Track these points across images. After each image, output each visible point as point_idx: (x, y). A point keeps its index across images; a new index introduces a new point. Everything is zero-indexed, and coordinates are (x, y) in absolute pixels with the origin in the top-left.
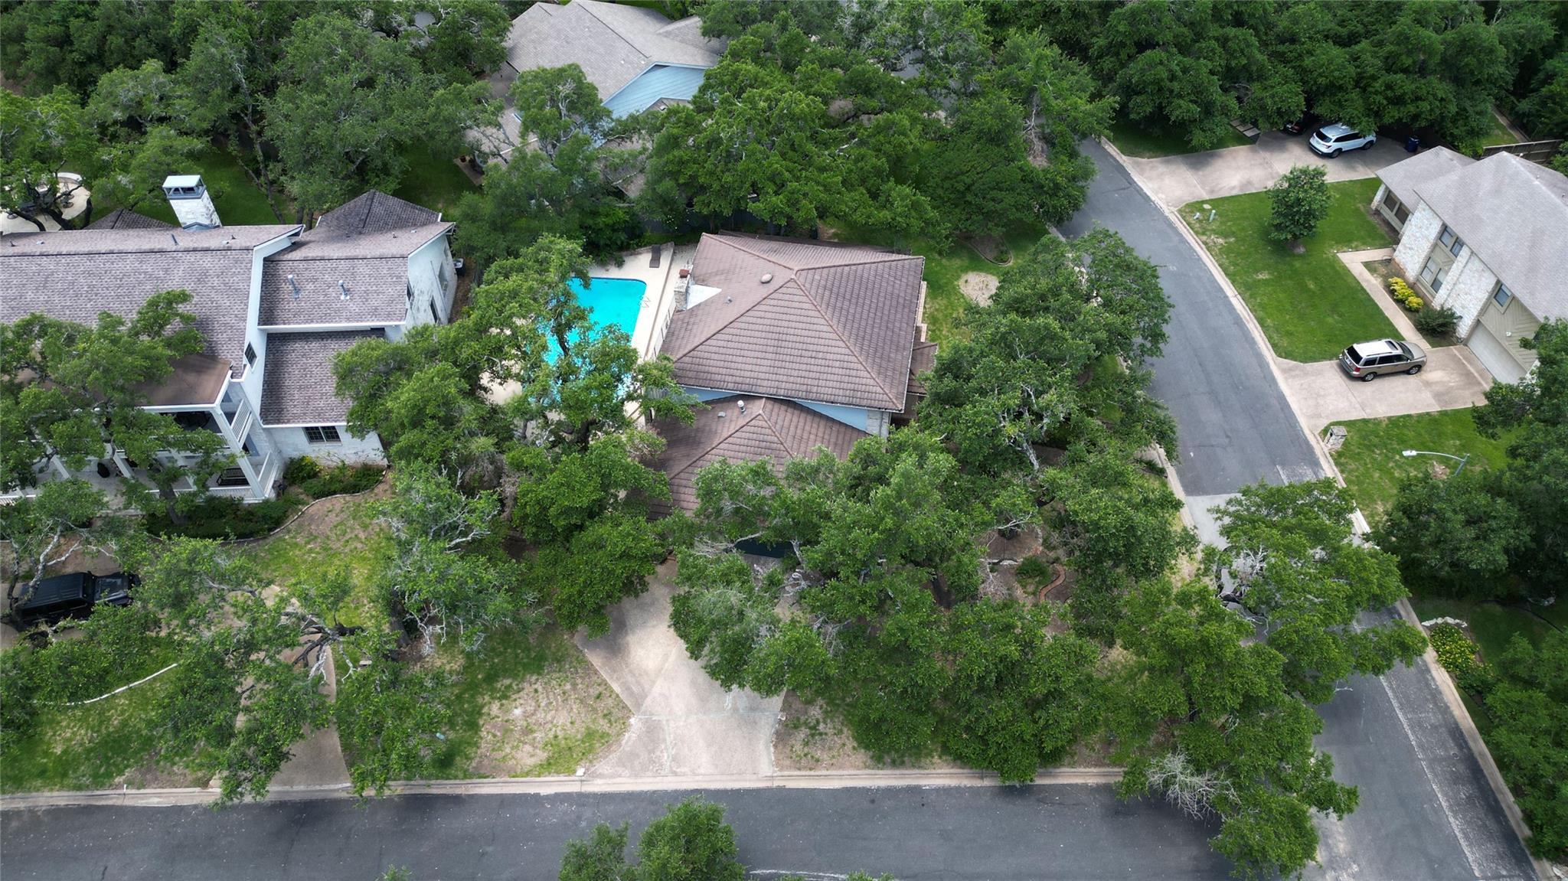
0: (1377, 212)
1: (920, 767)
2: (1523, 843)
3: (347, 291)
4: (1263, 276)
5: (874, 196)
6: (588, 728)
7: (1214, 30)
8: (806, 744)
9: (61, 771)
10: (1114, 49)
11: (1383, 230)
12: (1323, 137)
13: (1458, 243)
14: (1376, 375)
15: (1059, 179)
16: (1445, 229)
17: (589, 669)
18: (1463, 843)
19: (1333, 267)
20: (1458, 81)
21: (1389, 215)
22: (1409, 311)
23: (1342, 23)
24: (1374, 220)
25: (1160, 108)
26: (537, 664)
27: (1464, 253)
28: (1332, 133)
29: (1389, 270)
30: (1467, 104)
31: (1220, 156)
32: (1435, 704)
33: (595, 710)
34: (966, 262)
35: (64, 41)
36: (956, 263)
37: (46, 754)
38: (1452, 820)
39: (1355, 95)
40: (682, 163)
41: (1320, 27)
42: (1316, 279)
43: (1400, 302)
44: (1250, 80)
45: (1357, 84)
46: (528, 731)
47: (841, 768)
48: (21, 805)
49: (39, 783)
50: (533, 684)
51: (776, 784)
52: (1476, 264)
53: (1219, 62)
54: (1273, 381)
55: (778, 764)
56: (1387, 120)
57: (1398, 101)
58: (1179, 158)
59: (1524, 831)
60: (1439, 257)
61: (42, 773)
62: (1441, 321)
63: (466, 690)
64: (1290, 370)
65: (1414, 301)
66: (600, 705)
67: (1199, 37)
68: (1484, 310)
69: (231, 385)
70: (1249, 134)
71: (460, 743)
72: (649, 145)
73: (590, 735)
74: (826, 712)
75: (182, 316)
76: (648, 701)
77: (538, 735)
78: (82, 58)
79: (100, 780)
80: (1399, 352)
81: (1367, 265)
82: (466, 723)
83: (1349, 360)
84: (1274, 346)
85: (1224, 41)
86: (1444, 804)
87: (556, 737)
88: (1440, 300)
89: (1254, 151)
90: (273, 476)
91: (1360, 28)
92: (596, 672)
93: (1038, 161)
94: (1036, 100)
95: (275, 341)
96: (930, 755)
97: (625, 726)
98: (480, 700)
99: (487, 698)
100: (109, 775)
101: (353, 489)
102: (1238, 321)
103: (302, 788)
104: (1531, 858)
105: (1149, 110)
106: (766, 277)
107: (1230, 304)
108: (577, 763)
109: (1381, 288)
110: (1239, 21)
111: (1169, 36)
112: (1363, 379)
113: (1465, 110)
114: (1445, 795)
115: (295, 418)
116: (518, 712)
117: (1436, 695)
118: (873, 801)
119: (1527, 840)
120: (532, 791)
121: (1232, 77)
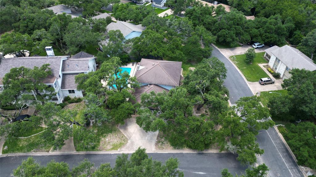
0: (265, 57)
1: (183, 149)
2: (296, 163)
3: (77, 66)
4: (245, 68)
5: (173, 52)
6: (120, 142)
7: (234, 26)
8: (161, 145)
9: (21, 149)
10: (216, 30)
11: (266, 60)
12: (255, 45)
13: (279, 60)
14: (266, 84)
15: (206, 50)
16: (277, 58)
17: (120, 132)
18: (285, 163)
19: (257, 67)
20: (278, 35)
21: (267, 58)
22: (271, 73)
23: (257, 25)
24: (265, 59)
25: (225, 39)
26: (111, 131)
27: (280, 62)
28: (256, 44)
29: (268, 67)
30: (280, 39)
31: (236, 48)
32: (279, 139)
33: (122, 139)
34: (190, 65)
35: (27, 27)
36: (188, 65)
37: (19, 146)
38: (283, 159)
39: (260, 37)
40: (138, 46)
41: (253, 26)
42: (254, 68)
43: (270, 72)
44: (241, 35)
45: (260, 35)
46: (109, 143)
47: (168, 149)
48: (14, 155)
49: (17, 151)
50: (110, 135)
51: (156, 152)
52: (283, 64)
53: (235, 31)
54: (247, 85)
55: (156, 148)
56: (266, 41)
57: (268, 38)
58: (229, 49)
59: (296, 161)
60: (276, 64)
61: (18, 150)
62: (277, 75)
63: (97, 136)
64: (250, 83)
65: (272, 72)
66: (123, 138)
67: (231, 27)
68: (285, 72)
69: (56, 81)
70: (241, 45)
71: (96, 145)
72: (132, 44)
73: (121, 143)
74: (165, 140)
75: (48, 68)
76: (132, 138)
77: (111, 144)
78: (30, 29)
79: (28, 151)
80: (270, 80)
81: (263, 66)
82: (97, 141)
83: (261, 81)
84: (247, 79)
85: (235, 28)
86: (281, 156)
87: (114, 144)
88: (277, 71)
89: (243, 48)
90: (62, 99)
91: (260, 26)
92: (122, 133)
93: (203, 47)
94: (202, 37)
95: (64, 75)
96: (184, 147)
97: (127, 142)
98: (100, 137)
99: (101, 137)
100: (30, 150)
101: (77, 102)
102: (240, 75)
103: (67, 152)
104: (298, 165)
105: (223, 40)
106: (154, 64)
107: (239, 73)
108: (118, 148)
109: (266, 70)
110: (238, 25)
111: (226, 27)
112: (263, 85)
113: (280, 40)
114: (281, 155)
115: (67, 88)
116: (107, 140)
117: (279, 138)
118: (174, 155)
119: (297, 162)
120: (110, 153)
121: (238, 34)
